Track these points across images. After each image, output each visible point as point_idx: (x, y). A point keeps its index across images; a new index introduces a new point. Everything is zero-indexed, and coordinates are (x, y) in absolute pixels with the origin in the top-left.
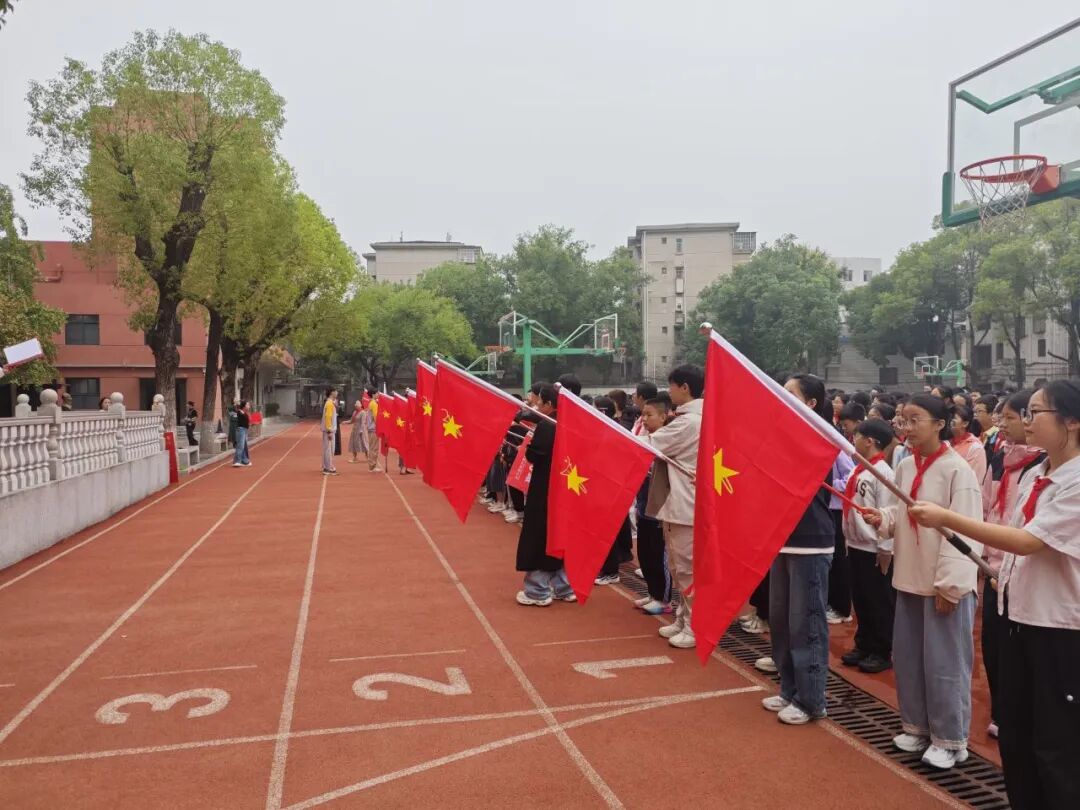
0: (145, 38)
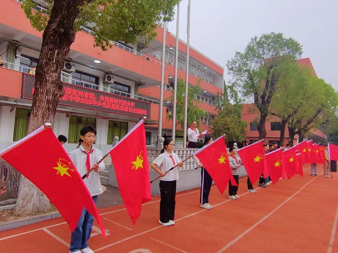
0: (254, 39)
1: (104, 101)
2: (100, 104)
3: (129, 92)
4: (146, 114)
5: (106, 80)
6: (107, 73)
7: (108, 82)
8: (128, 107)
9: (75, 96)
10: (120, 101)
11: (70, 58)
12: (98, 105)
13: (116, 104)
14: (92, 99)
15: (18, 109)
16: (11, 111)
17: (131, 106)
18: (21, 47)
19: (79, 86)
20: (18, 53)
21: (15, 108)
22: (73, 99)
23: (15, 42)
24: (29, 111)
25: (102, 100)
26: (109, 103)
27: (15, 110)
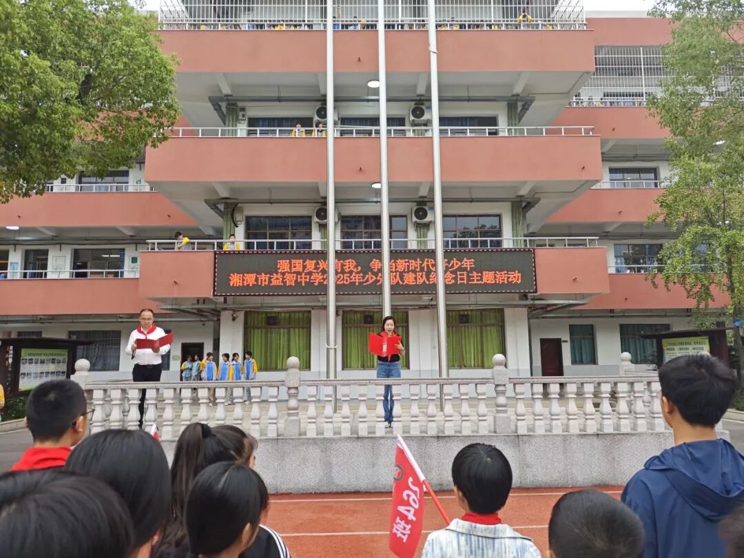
2: (372, 278)
4: (519, 282)
5: (414, 219)
6: (418, 203)
7: (421, 221)
8: (453, 272)
10: (428, 261)
11: (323, 198)
12: (367, 281)
13: (415, 272)
14: (351, 272)
15: (246, 314)
16: (234, 319)
17: (465, 269)
18: (239, 205)
19: (318, 251)
20: (238, 217)
21: (243, 312)
22: (308, 280)
23: (224, 201)
24: (269, 315)
25: (376, 270)
26: (396, 272)
27: (241, 316)
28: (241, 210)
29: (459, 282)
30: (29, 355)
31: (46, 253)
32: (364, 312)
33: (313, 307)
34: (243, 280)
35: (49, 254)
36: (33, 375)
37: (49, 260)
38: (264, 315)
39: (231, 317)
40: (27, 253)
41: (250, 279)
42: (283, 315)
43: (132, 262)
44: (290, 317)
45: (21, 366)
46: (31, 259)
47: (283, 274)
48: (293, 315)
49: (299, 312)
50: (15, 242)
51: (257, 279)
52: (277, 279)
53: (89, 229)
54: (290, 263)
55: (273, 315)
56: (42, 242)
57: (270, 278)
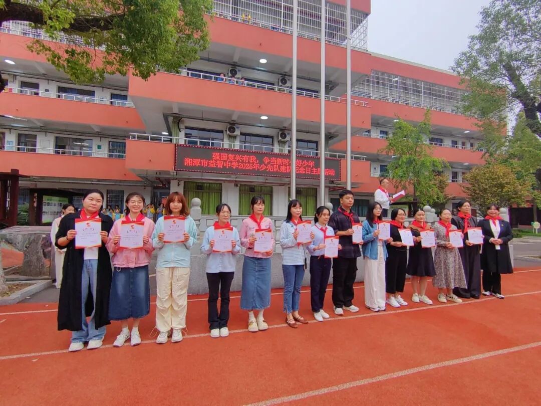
1: (269, 163)
2: (264, 167)
3: (317, 150)
4: (334, 175)
5: (280, 138)
6: (281, 130)
7: (283, 140)
8: (305, 168)
9: (231, 162)
11: (232, 121)
12: (262, 168)
13: (286, 166)
14: (253, 163)
15: (185, 182)
16: (179, 185)
17: (310, 166)
18: (183, 119)
19: (237, 150)
20: (182, 126)
21: (183, 182)
22: (230, 165)
23: (175, 115)
24: (198, 184)
25: (266, 163)
26: (276, 165)
27: (182, 183)
28: (183, 122)
29: (307, 173)
30: (48, 200)
31: (35, 137)
32: (250, 186)
33: (224, 181)
34: (193, 162)
35: (37, 138)
36: (49, 213)
37: (37, 142)
38: (195, 185)
39: (177, 184)
40: (20, 136)
41: (197, 162)
42: (206, 185)
43: (98, 148)
44: (210, 186)
45: (43, 207)
46: (23, 139)
47: (216, 161)
48: (211, 185)
49: (217, 184)
50: (11, 127)
51: (201, 163)
52: (213, 163)
53: (67, 125)
54: (220, 155)
55: (200, 184)
56: (31, 129)
57: (208, 163)
